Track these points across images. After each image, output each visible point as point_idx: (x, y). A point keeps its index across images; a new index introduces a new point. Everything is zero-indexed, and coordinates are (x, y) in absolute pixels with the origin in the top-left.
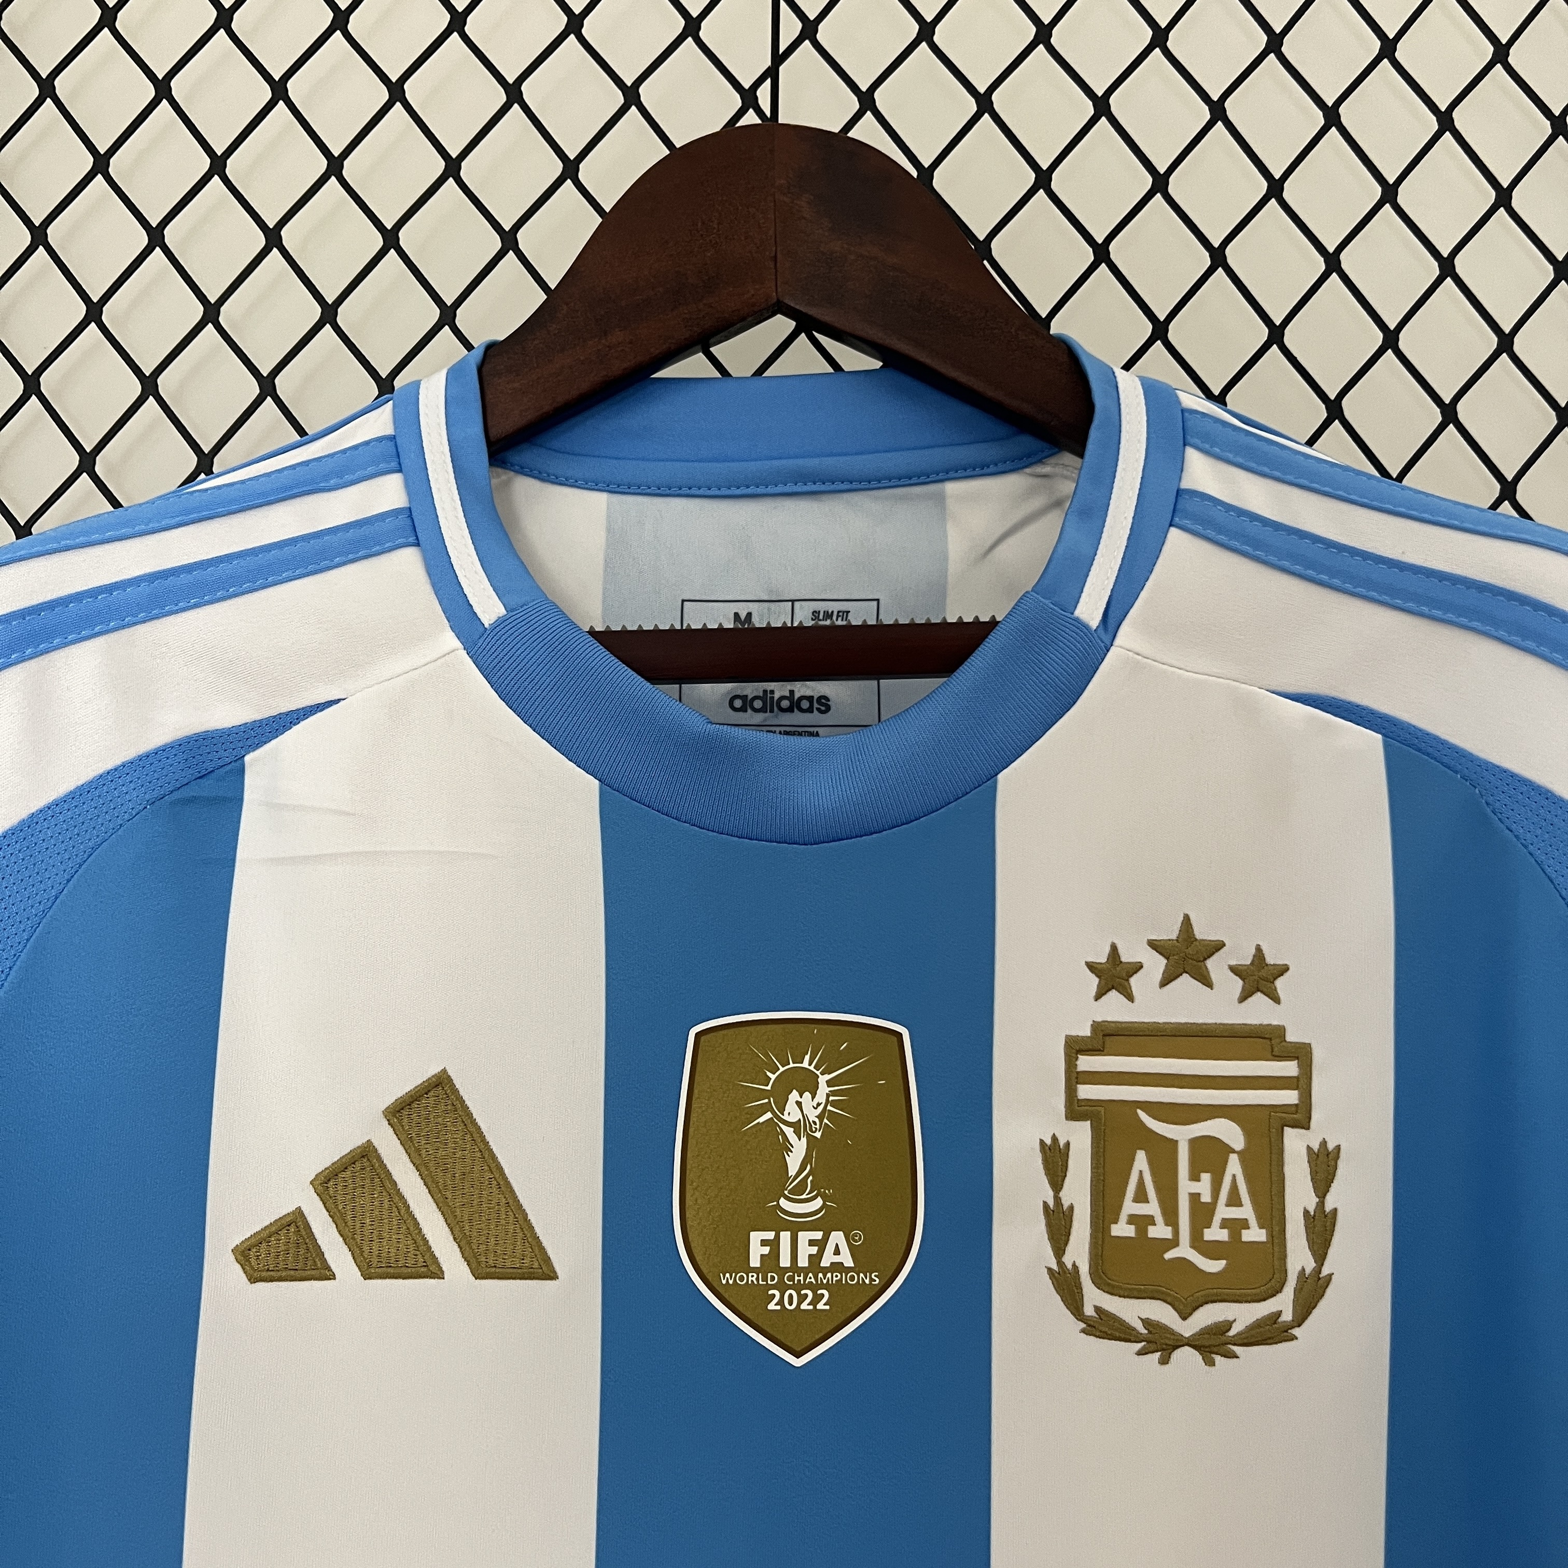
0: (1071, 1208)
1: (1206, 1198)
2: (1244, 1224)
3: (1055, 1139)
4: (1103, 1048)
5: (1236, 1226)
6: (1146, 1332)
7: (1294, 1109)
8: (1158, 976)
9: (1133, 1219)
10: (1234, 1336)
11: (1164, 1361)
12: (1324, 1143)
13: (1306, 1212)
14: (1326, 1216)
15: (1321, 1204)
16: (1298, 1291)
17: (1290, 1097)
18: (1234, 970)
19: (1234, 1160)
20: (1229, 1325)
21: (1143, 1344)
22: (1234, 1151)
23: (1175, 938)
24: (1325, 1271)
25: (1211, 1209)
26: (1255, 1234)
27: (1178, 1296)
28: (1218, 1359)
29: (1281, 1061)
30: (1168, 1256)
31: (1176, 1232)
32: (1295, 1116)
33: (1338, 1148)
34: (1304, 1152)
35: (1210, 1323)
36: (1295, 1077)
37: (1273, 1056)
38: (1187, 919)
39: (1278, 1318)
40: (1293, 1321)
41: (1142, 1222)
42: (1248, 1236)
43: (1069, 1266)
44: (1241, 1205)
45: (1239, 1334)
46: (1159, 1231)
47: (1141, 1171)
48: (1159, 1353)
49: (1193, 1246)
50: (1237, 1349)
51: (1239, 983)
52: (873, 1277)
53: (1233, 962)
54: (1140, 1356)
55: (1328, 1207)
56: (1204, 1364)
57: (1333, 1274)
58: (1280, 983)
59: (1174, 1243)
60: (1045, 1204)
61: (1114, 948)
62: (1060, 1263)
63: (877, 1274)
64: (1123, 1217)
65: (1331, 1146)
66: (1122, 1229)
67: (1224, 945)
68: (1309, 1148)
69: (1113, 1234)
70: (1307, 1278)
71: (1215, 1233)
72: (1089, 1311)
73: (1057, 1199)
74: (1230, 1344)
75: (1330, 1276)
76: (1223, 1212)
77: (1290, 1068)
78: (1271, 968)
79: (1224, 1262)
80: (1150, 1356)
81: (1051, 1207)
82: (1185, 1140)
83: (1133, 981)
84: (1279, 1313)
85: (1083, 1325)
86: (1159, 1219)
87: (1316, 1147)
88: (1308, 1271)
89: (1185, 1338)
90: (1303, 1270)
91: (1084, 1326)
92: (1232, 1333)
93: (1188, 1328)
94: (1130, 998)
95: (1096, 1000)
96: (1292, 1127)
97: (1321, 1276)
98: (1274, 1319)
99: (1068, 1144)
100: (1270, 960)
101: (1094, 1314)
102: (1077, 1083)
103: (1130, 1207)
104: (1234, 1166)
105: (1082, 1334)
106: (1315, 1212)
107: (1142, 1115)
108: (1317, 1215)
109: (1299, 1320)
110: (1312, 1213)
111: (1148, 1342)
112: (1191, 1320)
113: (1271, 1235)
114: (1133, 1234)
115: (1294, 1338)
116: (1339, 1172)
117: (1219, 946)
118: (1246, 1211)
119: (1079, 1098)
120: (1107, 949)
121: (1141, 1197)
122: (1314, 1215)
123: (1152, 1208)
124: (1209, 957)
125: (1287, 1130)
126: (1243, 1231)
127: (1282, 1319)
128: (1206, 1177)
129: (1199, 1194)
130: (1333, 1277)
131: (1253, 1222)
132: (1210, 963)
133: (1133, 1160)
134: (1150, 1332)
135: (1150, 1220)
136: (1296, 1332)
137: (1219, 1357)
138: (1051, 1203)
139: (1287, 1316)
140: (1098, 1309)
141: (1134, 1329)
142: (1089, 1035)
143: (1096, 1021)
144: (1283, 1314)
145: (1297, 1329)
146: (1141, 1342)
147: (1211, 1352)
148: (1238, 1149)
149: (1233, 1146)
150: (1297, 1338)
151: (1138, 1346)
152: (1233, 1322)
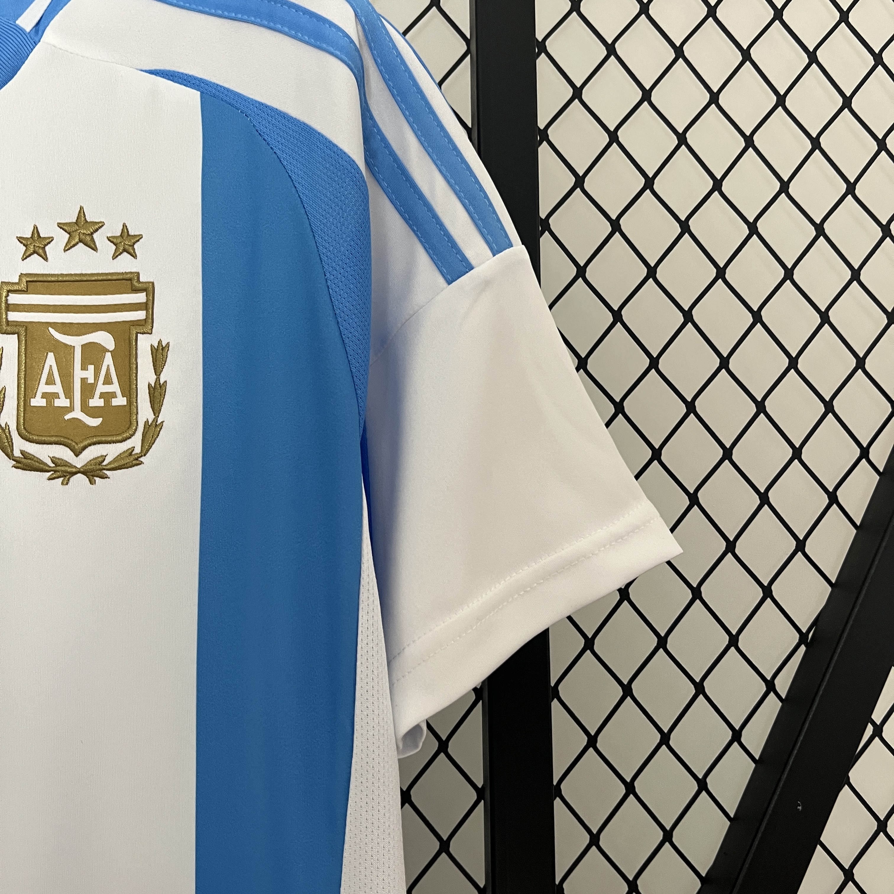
0: (5, 389)
1: (91, 380)
2: (113, 395)
4: (27, 289)
5: (107, 396)
6: (54, 465)
7: (143, 322)
8: (63, 245)
9: (45, 395)
10: (106, 465)
11: (66, 483)
12: (160, 342)
13: (149, 385)
14: (161, 386)
15: (158, 379)
16: (144, 434)
17: (141, 315)
18: (110, 239)
19: (108, 355)
20: (104, 457)
21: (52, 473)
22: (109, 351)
23: (74, 221)
25: (93, 386)
26: (120, 401)
27: (73, 442)
28: (97, 480)
29: (137, 293)
30: (67, 417)
31: (72, 403)
32: (143, 326)
33: (168, 344)
34: (149, 348)
35: (93, 457)
36: (144, 303)
37: (132, 290)
38: (82, 209)
39: (132, 452)
40: (141, 453)
41: (50, 397)
42: (115, 402)
43: (4, 426)
44: (112, 383)
45: (109, 463)
46: (62, 402)
47: (50, 365)
48: (62, 478)
49: (82, 411)
50: (108, 473)
51: (113, 247)
53: (110, 235)
54: (50, 480)
55: (162, 381)
56: (89, 483)
57: (164, 421)
58: (137, 246)
59: (71, 409)
61: (36, 228)
64: (39, 394)
65: (164, 344)
66: (38, 401)
67: (104, 224)
68: (152, 346)
69: (33, 404)
70: (149, 426)
71: (96, 402)
72: (17, 453)
74: (104, 469)
75: (162, 423)
76: (101, 388)
77: (141, 298)
78: (132, 237)
79: (101, 419)
80: (56, 480)
82: (79, 346)
83: (48, 248)
84: (133, 449)
86: (62, 394)
87: (155, 344)
88: (150, 422)
89: (78, 468)
90: (147, 421)
91: (14, 463)
92: (105, 463)
93: (79, 462)
94: (45, 258)
95: (23, 260)
96: (143, 333)
97: (157, 423)
98: (130, 452)
99: (2, 349)
100: (132, 233)
101: (20, 455)
102: (8, 311)
103: (43, 388)
104: (108, 360)
105: (13, 468)
107: (52, 331)
108: (155, 386)
109: (145, 452)
110: (153, 385)
111: (55, 471)
112: (81, 456)
113: (129, 401)
114: (45, 405)
115: (141, 463)
116: (168, 360)
117: (101, 225)
118: (115, 387)
119: (9, 320)
120: (31, 229)
121: (50, 381)
123: (58, 388)
124: (95, 232)
125: (140, 336)
126: (113, 400)
127: (134, 452)
128: (91, 368)
129: (87, 378)
130: (164, 424)
131: (119, 393)
132: (96, 236)
133: (46, 359)
134: (56, 465)
135: (56, 395)
136: (143, 459)
137: (98, 478)
139: (138, 450)
140: (22, 452)
141: (45, 464)
142: (18, 281)
143: (22, 273)
144: (135, 449)
145: (143, 457)
146: (50, 472)
147: (93, 476)
148: (111, 350)
149: (108, 347)
150: (143, 463)
151: (48, 474)
152: (105, 456)
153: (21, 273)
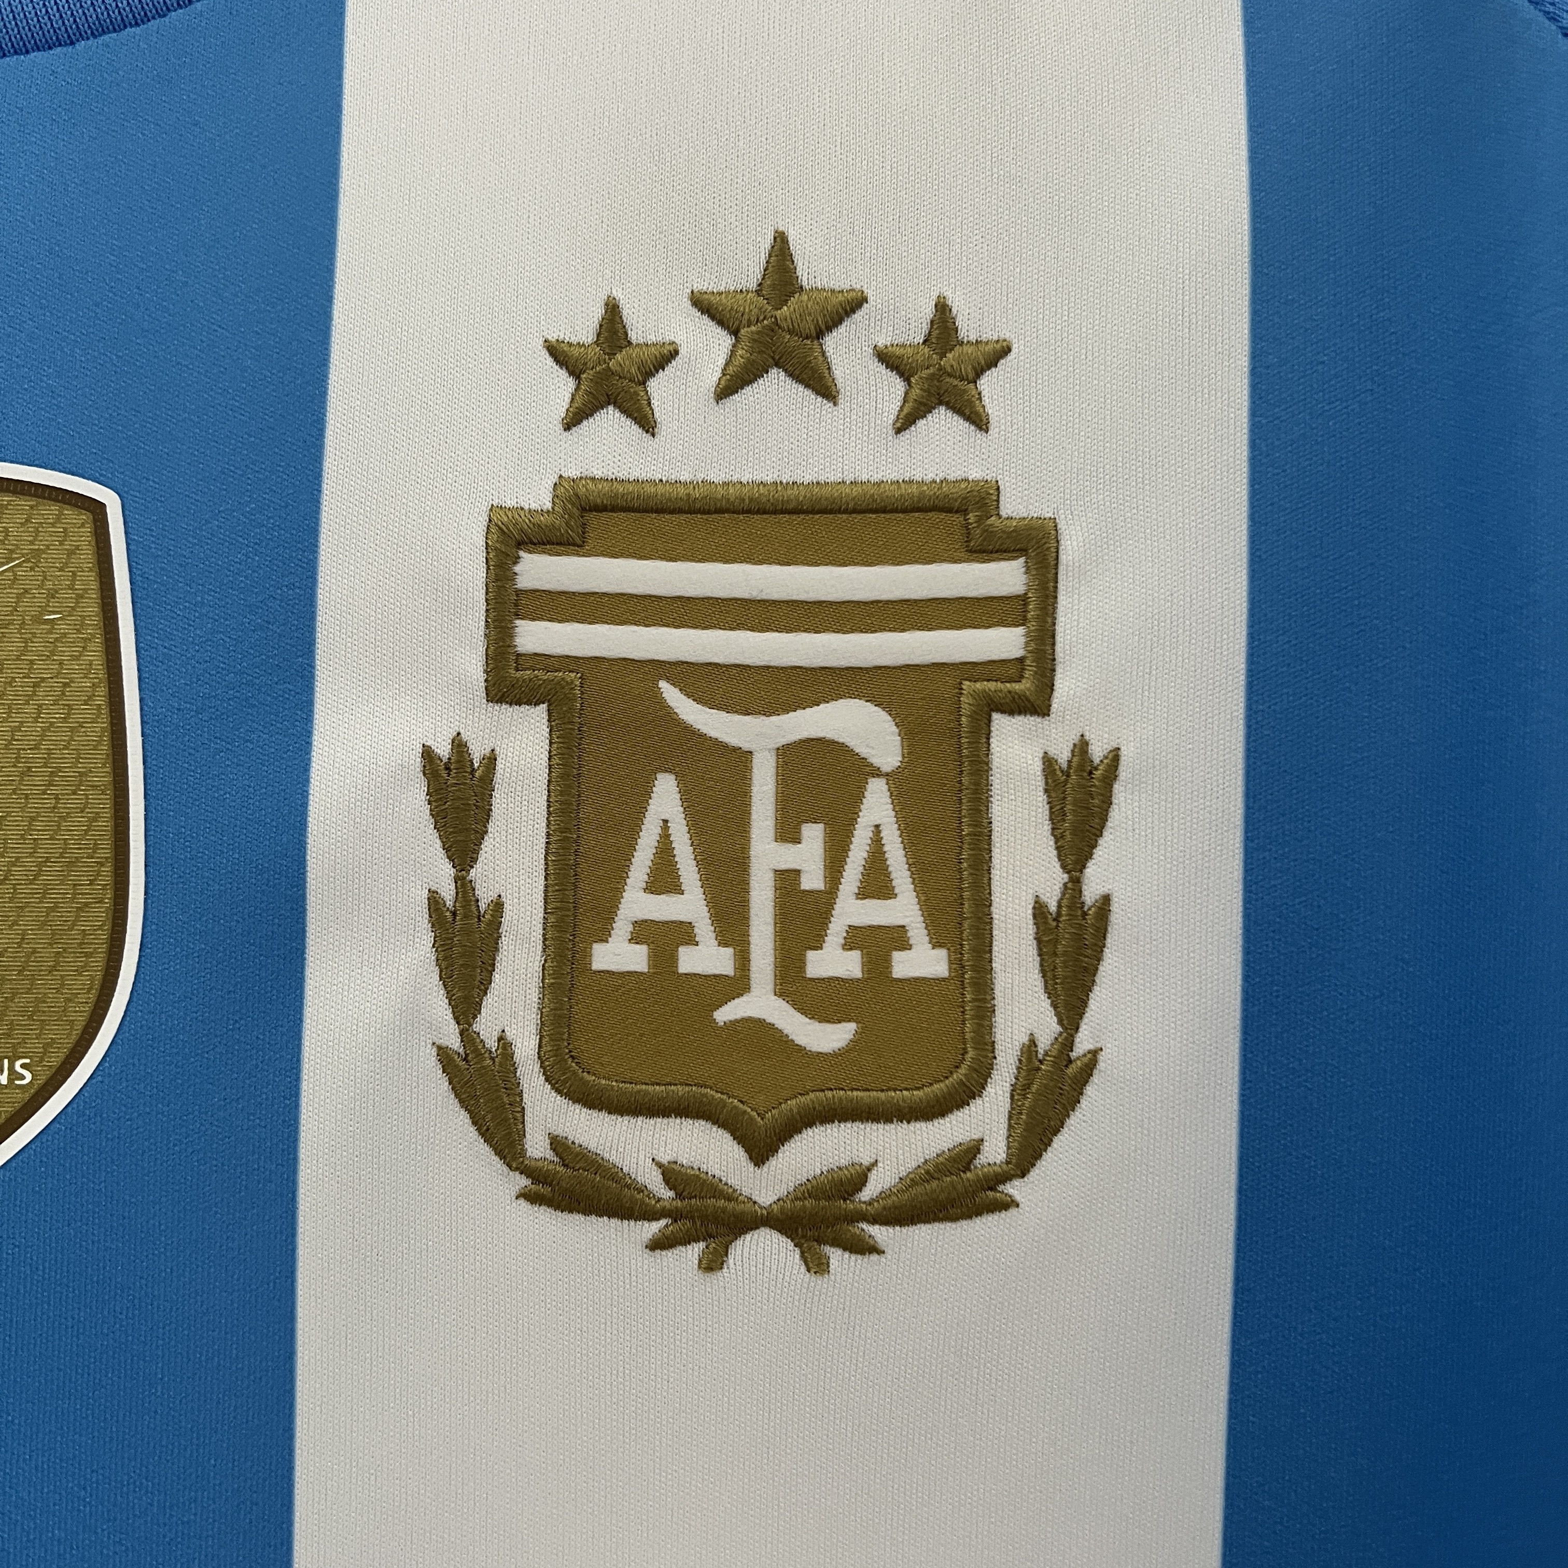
0: (498, 906)
1: (813, 880)
2: (899, 938)
3: (459, 745)
4: (580, 536)
5: (874, 942)
6: (671, 1194)
7: (1013, 671)
8: (712, 375)
9: (644, 931)
10: (870, 1203)
11: (713, 1263)
12: (1082, 747)
13: (1039, 910)
14: (1085, 914)
15: (1074, 886)
16: (1018, 1091)
17: (1006, 642)
18: (885, 357)
19: (876, 791)
20: (860, 1178)
21: (663, 1222)
22: (876, 773)
23: (753, 285)
24: (1083, 1043)
25: (822, 904)
26: (922, 961)
27: (745, 1108)
28: (836, 1257)
29: (989, 561)
30: (725, 1014)
31: (743, 961)
32: (1017, 687)
33: (1115, 757)
34: (1037, 767)
35: (818, 1172)
36: (1018, 597)
37: (970, 551)
38: (781, 242)
39: (974, 1157)
40: (1008, 1163)
41: (664, 938)
42: (905, 965)
43: (492, 1043)
44: (891, 895)
45: (883, 1196)
46: (705, 957)
47: (666, 821)
48: (702, 1245)
49: (781, 993)
50: (879, 1233)
51: (898, 386)
52: (18, 1068)
53: (882, 341)
54: (657, 1252)
55: (1091, 892)
56: (803, 1268)
57: (1101, 1049)
58: (988, 384)
59: (738, 984)
60: (434, 901)
61: (613, 310)
62: (468, 1036)
63: (28, 1061)
64: (622, 928)
65: (1097, 752)
66: (618, 954)
67: (865, 300)
68: (1048, 762)
69: (597, 965)
70: (1041, 1062)
71: (833, 961)
72: (537, 1147)
73: (464, 886)
74: (863, 1220)
75: (1095, 1054)
76: (851, 910)
77: (1007, 577)
78: (969, 350)
79: (852, 1026)
80: (680, 1250)
81: (450, 904)
82: (769, 750)
83: (654, 385)
84: (974, 1148)
85: (523, 1182)
86: (705, 929)
87: (1063, 755)
88: (1044, 1043)
89: (761, 1207)
90: (1033, 1042)
91: (525, 1182)
92: (866, 1194)
93: (767, 1184)
94: (647, 424)
95: (568, 427)
96: (1011, 713)
97: (1073, 1055)
98: (967, 1159)
99: (491, 760)
100: (967, 331)
101: (550, 1155)
102: (517, 616)
103: (637, 903)
104: (877, 807)
105: (522, 1201)
106: (1059, 906)
107: (671, 694)
108: (1064, 911)
109: (1023, 1162)
110: (1053, 908)
111: (674, 1215)
112: (773, 1165)
113: (957, 964)
114: (643, 966)
115: (1008, 1204)
116: (1116, 815)
117: (854, 302)
118: (903, 908)
119: (520, 649)
120: (597, 312)
121: (664, 879)
122: (1059, 913)
123: (690, 905)
124: (829, 329)
125: (998, 719)
126: (897, 956)
127: (982, 1159)
128: (813, 833)
129: (798, 872)
130: (1102, 1057)
131: (918, 933)
132: (833, 343)
133: (647, 794)
134: (679, 1195)
135: (684, 933)
136: (1014, 1189)
137: (839, 1252)
138: (448, 892)
139: (995, 1152)
140: (557, 1144)
141: (642, 1189)
142: (549, 506)
143: (565, 475)
144: (986, 1148)
145: (1017, 1182)
146: (659, 1219)
147: (820, 1241)
148: (886, 768)
149: (876, 761)
150: (1018, 1206)
151: (653, 1228)
152: (869, 1170)
153: (561, 476)
